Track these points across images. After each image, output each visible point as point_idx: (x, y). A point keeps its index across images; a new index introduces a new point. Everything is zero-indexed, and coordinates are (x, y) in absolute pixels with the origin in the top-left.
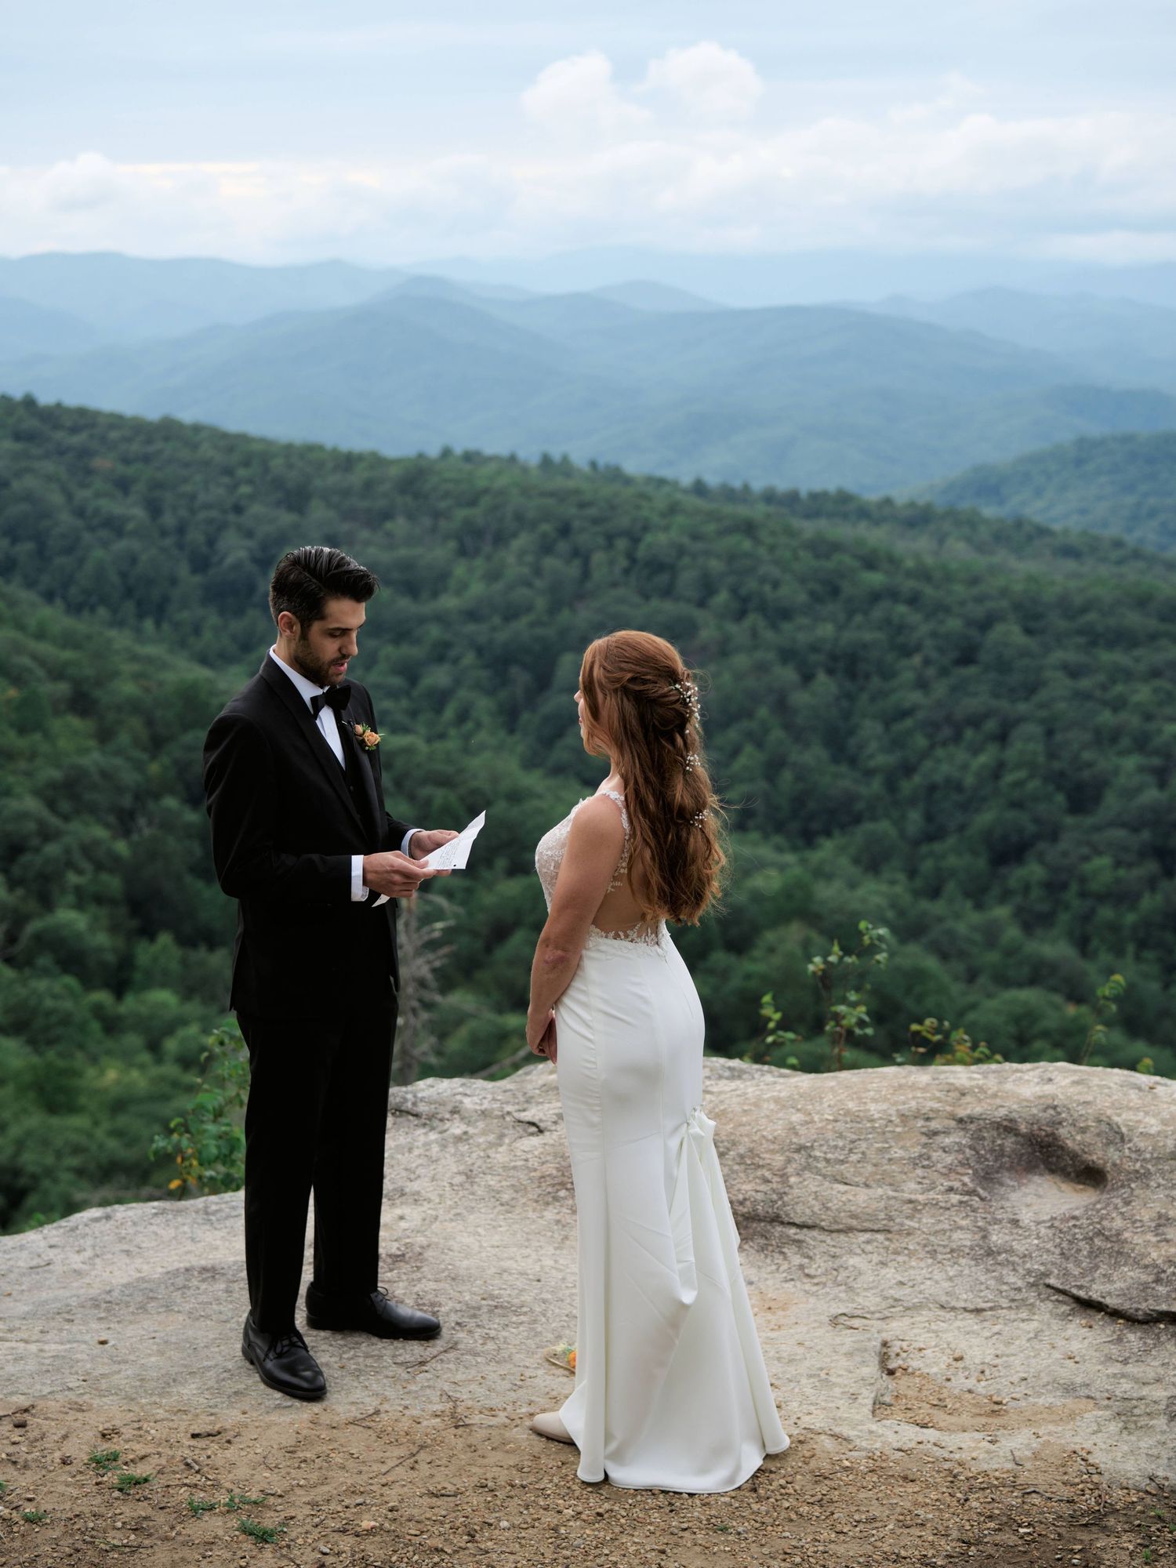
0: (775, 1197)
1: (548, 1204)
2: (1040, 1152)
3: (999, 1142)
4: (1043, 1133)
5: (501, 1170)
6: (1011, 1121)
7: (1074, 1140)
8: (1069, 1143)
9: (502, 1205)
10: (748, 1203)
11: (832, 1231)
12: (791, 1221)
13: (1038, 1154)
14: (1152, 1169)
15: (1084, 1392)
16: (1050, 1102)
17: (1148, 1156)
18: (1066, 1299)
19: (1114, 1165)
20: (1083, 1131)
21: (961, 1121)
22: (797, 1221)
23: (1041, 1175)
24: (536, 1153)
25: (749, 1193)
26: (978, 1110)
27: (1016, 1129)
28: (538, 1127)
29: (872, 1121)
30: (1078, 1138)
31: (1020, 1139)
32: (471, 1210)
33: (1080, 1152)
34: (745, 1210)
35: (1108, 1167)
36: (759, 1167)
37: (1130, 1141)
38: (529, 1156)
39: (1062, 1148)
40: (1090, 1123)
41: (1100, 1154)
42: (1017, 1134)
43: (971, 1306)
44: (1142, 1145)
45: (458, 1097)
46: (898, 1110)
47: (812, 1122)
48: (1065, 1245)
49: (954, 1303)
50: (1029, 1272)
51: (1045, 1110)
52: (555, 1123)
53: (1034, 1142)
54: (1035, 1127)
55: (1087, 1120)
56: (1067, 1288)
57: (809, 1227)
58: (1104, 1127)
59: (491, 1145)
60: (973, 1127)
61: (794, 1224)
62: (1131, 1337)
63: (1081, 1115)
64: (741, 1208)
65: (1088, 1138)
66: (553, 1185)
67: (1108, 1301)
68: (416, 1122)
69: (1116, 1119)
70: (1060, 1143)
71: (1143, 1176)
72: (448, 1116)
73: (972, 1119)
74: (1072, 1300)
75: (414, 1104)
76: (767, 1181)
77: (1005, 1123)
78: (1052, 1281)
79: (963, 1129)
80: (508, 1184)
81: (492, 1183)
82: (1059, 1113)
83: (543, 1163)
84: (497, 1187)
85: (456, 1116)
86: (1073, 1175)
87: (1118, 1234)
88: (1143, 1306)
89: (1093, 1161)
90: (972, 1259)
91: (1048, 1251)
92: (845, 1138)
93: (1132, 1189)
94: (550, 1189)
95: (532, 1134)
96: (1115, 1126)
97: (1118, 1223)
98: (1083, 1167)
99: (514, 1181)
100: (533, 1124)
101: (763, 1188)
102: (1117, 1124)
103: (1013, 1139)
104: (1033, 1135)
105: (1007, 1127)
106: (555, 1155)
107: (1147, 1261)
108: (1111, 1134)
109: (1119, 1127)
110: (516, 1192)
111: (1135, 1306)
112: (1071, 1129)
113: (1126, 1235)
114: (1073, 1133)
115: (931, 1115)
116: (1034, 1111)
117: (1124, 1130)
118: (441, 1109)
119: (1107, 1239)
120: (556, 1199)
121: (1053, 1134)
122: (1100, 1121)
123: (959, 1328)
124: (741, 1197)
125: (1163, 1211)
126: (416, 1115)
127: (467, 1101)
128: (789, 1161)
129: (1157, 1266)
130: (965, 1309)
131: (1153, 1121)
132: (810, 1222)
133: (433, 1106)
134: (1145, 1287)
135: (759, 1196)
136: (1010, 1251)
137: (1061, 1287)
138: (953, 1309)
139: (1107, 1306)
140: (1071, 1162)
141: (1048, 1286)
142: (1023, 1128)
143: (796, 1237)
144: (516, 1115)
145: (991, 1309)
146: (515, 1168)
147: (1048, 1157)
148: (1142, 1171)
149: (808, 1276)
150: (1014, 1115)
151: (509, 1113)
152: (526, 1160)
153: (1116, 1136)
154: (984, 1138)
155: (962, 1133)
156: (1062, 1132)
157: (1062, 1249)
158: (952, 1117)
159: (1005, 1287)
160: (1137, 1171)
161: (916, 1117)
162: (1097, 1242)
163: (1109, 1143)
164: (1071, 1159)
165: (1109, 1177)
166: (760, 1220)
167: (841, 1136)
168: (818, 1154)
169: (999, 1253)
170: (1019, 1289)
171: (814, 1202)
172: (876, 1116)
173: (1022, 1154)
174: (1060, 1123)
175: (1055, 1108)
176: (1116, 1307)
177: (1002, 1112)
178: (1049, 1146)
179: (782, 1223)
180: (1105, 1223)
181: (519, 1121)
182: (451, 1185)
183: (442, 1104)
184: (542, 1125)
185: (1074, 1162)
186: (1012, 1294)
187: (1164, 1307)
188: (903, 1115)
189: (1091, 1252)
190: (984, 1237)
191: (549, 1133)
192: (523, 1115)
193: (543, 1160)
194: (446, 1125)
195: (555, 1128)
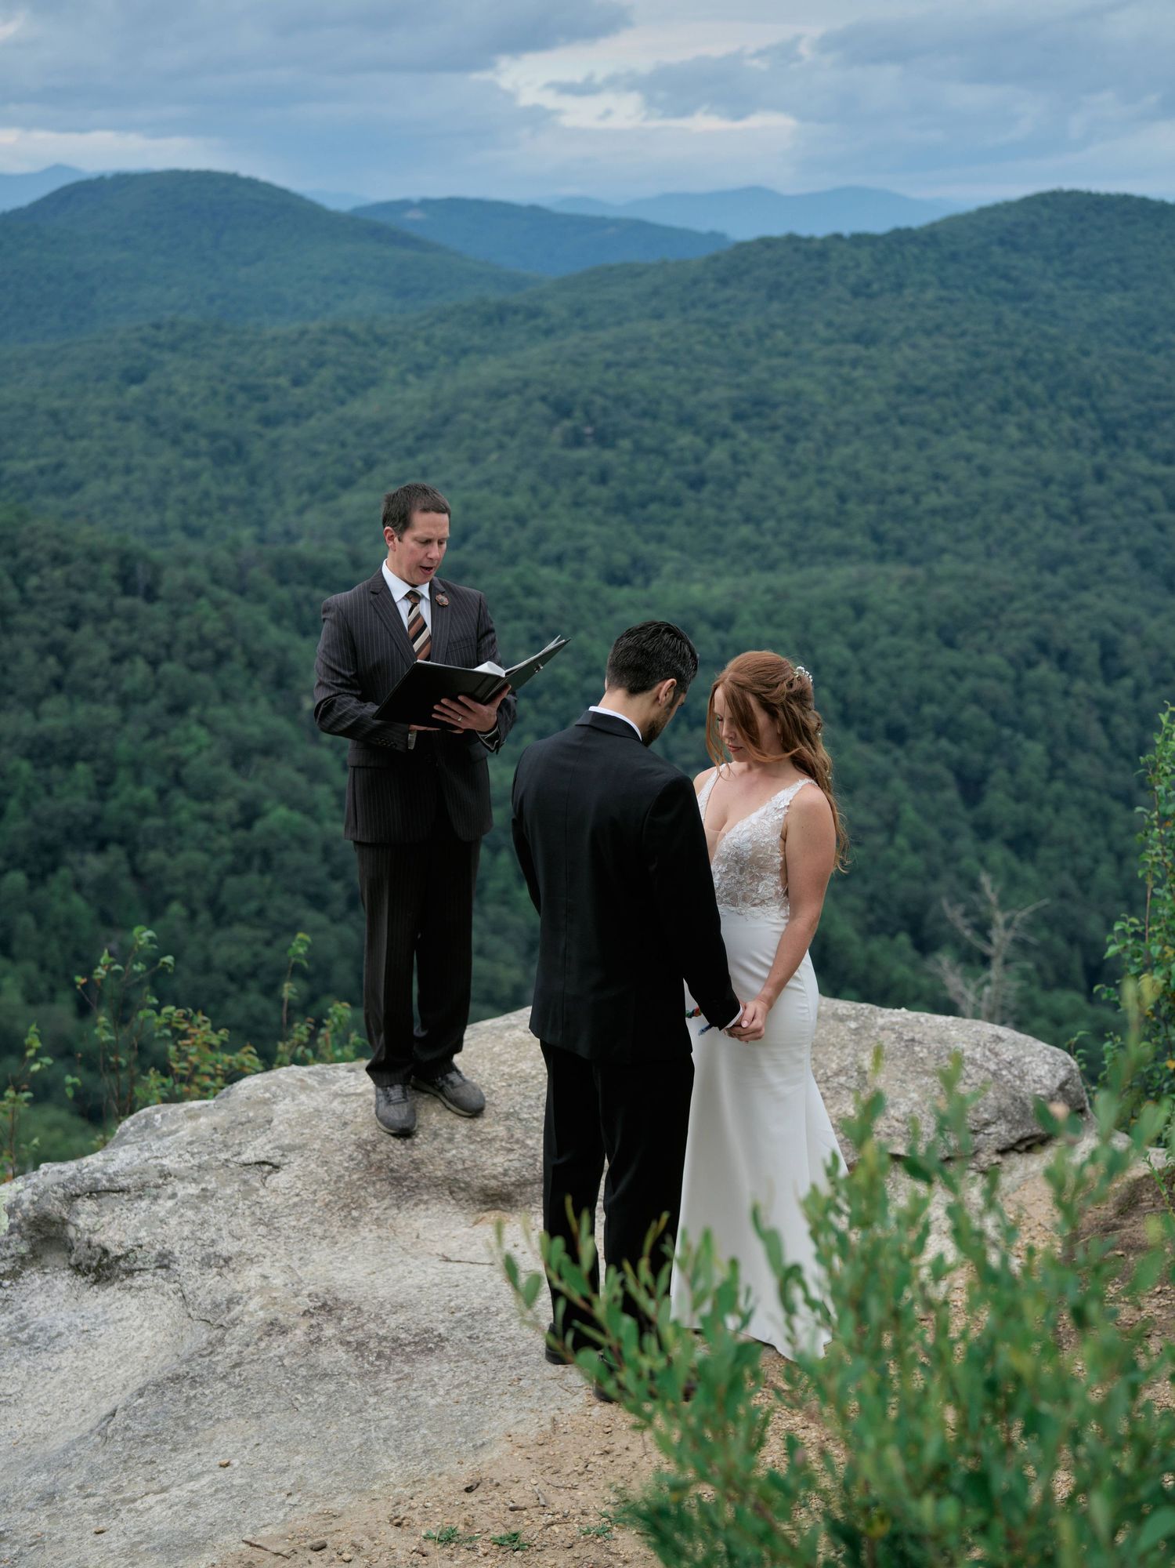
0: (530, 1161)
1: (354, 1226)
9: (323, 1239)
10: (510, 1172)
24: (298, 1186)
25: (506, 1164)
28: (271, 1164)
29: (533, 1078)
32: (306, 1251)
34: (513, 1179)
36: (490, 1141)
38: (296, 1191)
45: (152, 1162)
47: (494, 1091)
52: (281, 1156)
59: (246, 1192)
64: (507, 1179)
66: (342, 1209)
68: (126, 1200)
72: (161, 1181)
75: (111, 1180)
76: (511, 1150)
80: (307, 1220)
81: (293, 1223)
83: (315, 1193)
84: (301, 1225)
92: (530, 1097)
94: (343, 1214)
95: (269, 1173)
99: (309, 1216)
100: (264, 1163)
101: (511, 1157)
106: (317, 1182)
110: (321, 1224)
118: (146, 1178)
120: (357, 1220)
124: (501, 1170)
126: (122, 1190)
127: (165, 1162)
128: (509, 1129)
133: (135, 1177)
135: (517, 1164)
144: (236, 1160)
146: (296, 1205)
151: (227, 1161)
167: (526, 1097)
168: (526, 1116)
181: (246, 1165)
183: (143, 1172)
184: (275, 1161)
191: (285, 1167)
192: (244, 1158)
193: (311, 1190)
194: (169, 1190)
195: (287, 1161)
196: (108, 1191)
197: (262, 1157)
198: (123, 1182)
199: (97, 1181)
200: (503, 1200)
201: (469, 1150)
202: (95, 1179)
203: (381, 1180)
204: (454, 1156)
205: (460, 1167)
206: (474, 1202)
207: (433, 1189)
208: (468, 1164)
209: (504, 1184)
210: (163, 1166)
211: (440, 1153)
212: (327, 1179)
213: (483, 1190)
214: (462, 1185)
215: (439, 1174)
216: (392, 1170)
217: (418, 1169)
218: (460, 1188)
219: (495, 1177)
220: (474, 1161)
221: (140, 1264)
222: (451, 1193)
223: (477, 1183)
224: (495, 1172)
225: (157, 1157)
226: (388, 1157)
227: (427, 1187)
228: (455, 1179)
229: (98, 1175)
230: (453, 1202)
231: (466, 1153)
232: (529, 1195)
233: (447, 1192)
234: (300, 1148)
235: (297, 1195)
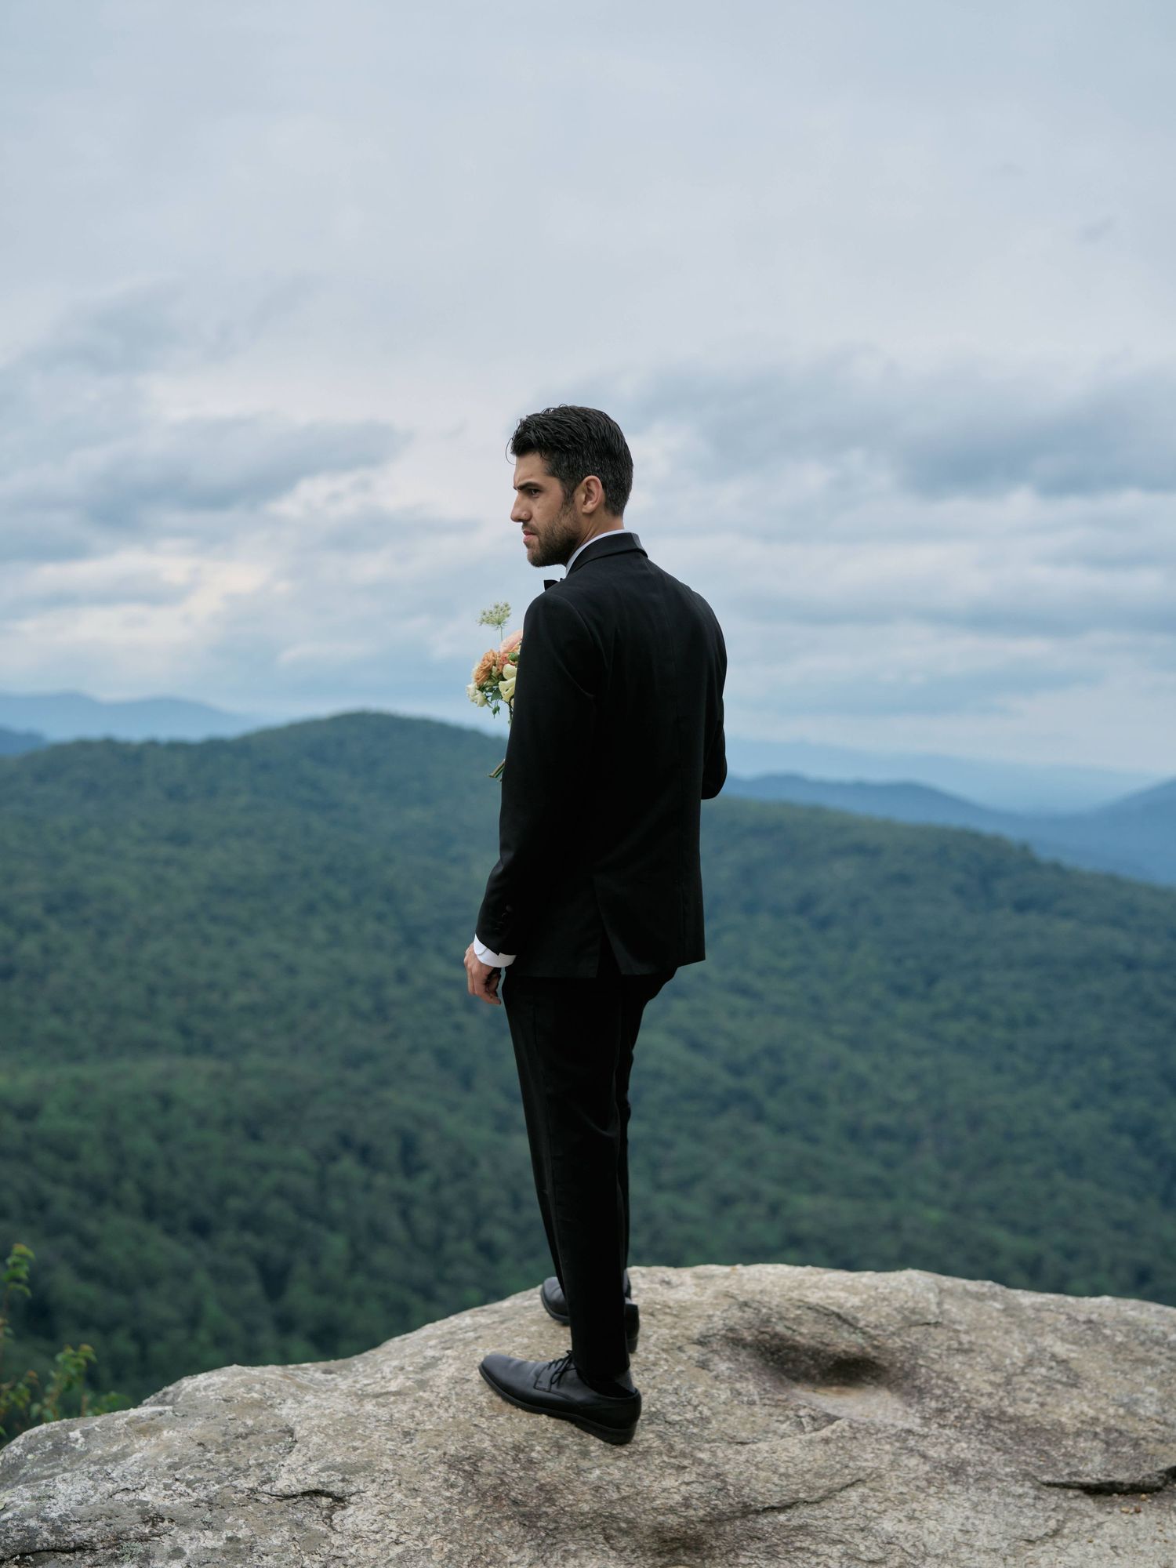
0: (715, 1483)
2: (772, 1360)
3: (741, 1359)
4: (767, 1337)
6: (731, 1330)
7: (801, 1334)
8: (798, 1339)
10: (694, 1502)
11: (817, 1502)
12: (766, 1506)
13: (771, 1364)
14: (913, 1341)
17: (891, 1329)
18: (1076, 1492)
19: (873, 1347)
20: (798, 1322)
21: (700, 1342)
22: (774, 1502)
25: (682, 1489)
27: (742, 1339)
28: (329, 1495)
30: (803, 1331)
31: (749, 1350)
33: (822, 1347)
34: (701, 1513)
35: (870, 1351)
37: (856, 1318)
39: (795, 1348)
41: (841, 1342)
42: (748, 1345)
44: (871, 1319)
45: (128, 1497)
48: (984, 1440)
49: (1032, 1534)
50: (1015, 1477)
51: (742, 1310)
53: (763, 1349)
54: (753, 1331)
55: (787, 1309)
56: (1066, 1479)
57: (789, 1507)
58: (811, 1313)
60: (716, 1347)
61: (773, 1508)
63: (779, 1305)
64: (692, 1512)
65: (811, 1328)
70: (790, 1342)
71: (916, 1351)
73: (706, 1338)
74: (1082, 1492)
75: (56, 1530)
76: (681, 1468)
77: (730, 1335)
78: (1043, 1478)
79: (714, 1352)
82: (757, 1310)
86: (818, 1377)
87: (1002, 1412)
89: (845, 1351)
95: (332, 1508)
96: (821, 1309)
97: (983, 1402)
98: (832, 1363)
100: (317, 1493)
101: (687, 1478)
102: (819, 1305)
103: (745, 1352)
104: (760, 1341)
105: (734, 1338)
106: (417, 1522)
108: (827, 1318)
109: (825, 1308)
112: (786, 1323)
113: (1008, 1410)
114: (795, 1327)
117: (835, 1309)
118: (119, 1525)
119: (1002, 1420)
121: (775, 1334)
122: (800, 1307)
124: (678, 1498)
125: (986, 1378)
126: (80, 1548)
128: (660, 1437)
129: (1084, 1430)
132: (787, 1499)
133: (99, 1524)
135: (699, 1489)
136: (965, 1462)
137: (1061, 1481)
138: (1041, 1539)
139: (1121, 1484)
140: (812, 1362)
141: (1048, 1484)
142: (748, 1336)
143: (795, 1522)
144: (267, 1490)
147: (783, 1364)
148: (909, 1346)
153: (838, 1319)
156: (780, 1328)
157: (989, 1444)
160: (905, 1347)
161: (672, 1349)
162: (999, 1426)
164: (812, 1359)
165: (885, 1363)
166: (731, 1519)
168: (677, 1418)
171: (763, 1474)
174: (769, 1320)
175: (747, 1303)
176: (1131, 1481)
177: (718, 1322)
178: (779, 1350)
179: (757, 1512)
180: (974, 1406)
181: (286, 1497)
184: (336, 1488)
185: (816, 1361)
191: (353, 1499)
192: (281, 1485)
193: (415, 1535)
194: (166, 1543)
195: (353, 1489)
196: (54, 1550)
197: (313, 1483)
198: (83, 1534)
199: (32, 1533)
200: (687, 1548)
201: (619, 1469)
202: (28, 1529)
203: (508, 1518)
204: (600, 1478)
205: (615, 1496)
206: (644, 1554)
207: (579, 1533)
208: (626, 1491)
209: (689, 1521)
210: (141, 1503)
211: (578, 1474)
212: (430, 1516)
213: (658, 1531)
214: (623, 1525)
215: (586, 1508)
216: (515, 1502)
217: (551, 1501)
218: (620, 1530)
219: (672, 1510)
220: (632, 1486)
222: (607, 1538)
223: (646, 1521)
224: (671, 1503)
225: (127, 1490)
226: (503, 1483)
227: (571, 1530)
228: (611, 1515)
229: (33, 1523)
230: (613, 1554)
231: (617, 1475)
232: (730, 1538)
233: (600, 1538)
234: (365, 1469)
235: (397, 1543)
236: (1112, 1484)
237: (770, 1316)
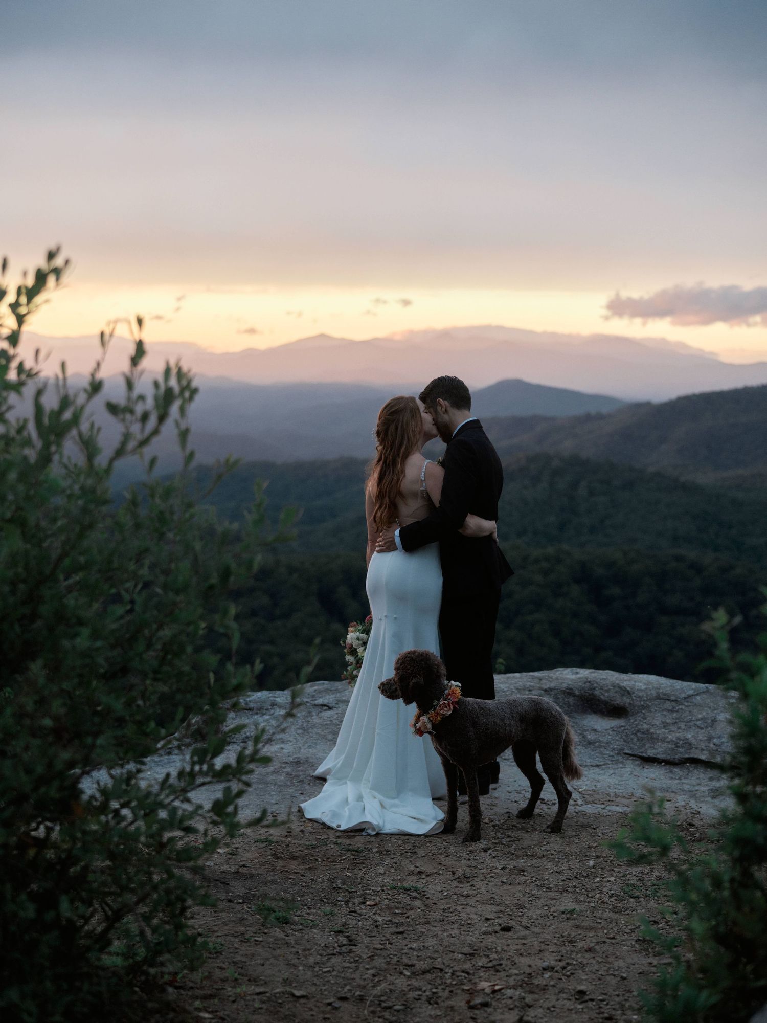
3: (566, 700)
4: (587, 694)
5: (320, 726)
6: (571, 689)
7: (604, 696)
8: (602, 697)
9: (329, 741)
13: (586, 704)
14: (650, 704)
15: (670, 790)
16: (585, 680)
17: (645, 699)
18: (636, 758)
19: (630, 704)
20: (608, 691)
21: (546, 690)
23: (590, 714)
24: (335, 717)
26: (552, 685)
27: (573, 693)
28: (328, 706)
30: (606, 694)
31: (576, 698)
32: (316, 744)
33: (609, 701)
35: (627, 705)
37: (634, 693)
38: (332, 719)
39: (599, 700)
40: (610, 687)
41: (620, 700)
42: (574, 695)
43: (595, 764)
44: (641, 694)
45: (272, 699)
46: (514, 687)
48: (624, 737)
49: (585, 764)
50: (613, 749)
51: (585, 683)
52: (337, 704)
53: (583, 698)
54: (583, 692)
55: (607, 686)
56: (636, 753)
58: (617, 689)
59: (305, 717)
60: (553, 693)
62: (676, 770)
63: (604, 685)
65: (611, 694)
67: (658, 756)
68: (251, 713)
69: (622, 685)
70: (597, 698)
71: (647, 707)
72: (270, 707)
73: (551, 689)
74: (639, 759)
75: (246, 704)
77: (567, 690)
78: (627, 751)
79: (548, 694)
81: (319, 732)
82: (593, 685)
84: (322, 733)
85: (275, 707)
86: (606, 713)
87: (648, 731)
88: (677, 757)
89: (618, 704)
90: (583, 746)
91: (617, 740)
93: (644, 714)
95: (326, 710)
96: (623, 688)
97: (645, 727)
98: (612, 708)
99: (330, 730)
100: (325, 705)
102: (623, 686)
103: (573, 698)
104: (582, 695)
105: (569, 692)
107: (668, 740)
108: (622, 692)
109: (625, 688)
110: (334, 734)
111: (672, 757)
112: (601, 691)
113: (652, 731)
114: (603, 693)
115: (531, 688)
116: (580, 684)
117: (628, 689)
118: (264, 705)
119: (643, 733)
121: (592, 694)
122: (614, 686)
123: (594, 773)
125: (664, 720)
126: (250, 709)
127: (278, 700)
129: (673, 741)
130: (592, 766)
131: (641, 684)
133: (259, 704)
134: (673, 750)
136: (600, 741)
137: (633, 753)
138: (586, 766)
139: (658, 759)
140: (604, 707)
141: (626, 754)
142: (577, 693)
144: (312, 702)
145: (604, 765)
146: (327, 724)
147: (592, 705)
148: (645, 705)
149: (505, 759)
150: (571, 686)
151: (307, 702)
152: (331, 721)
153: (626, 692)
154: (559, 698)
155: (548, 696)
156: (597, 692)
157: (624, 739)
158: (541, 689)
159: (605, 756)
160: (643, 706)
161: (524, 690)
162: (639, 734)
163: (623, 695)
165: (628, 709)
169: (595, 743)
170: (613, 756)
172: (506, 689)
173: (578, 706)
174: (594, 689)
175: (589, 682)
176: (663, 759)
177: (565, 685)
178: (592, 700)
180: (639, 727)
181: (315, 705)
182: (298, 734)
183: (264, 702)
184: (330, 705)
185: (606, 706)
186: (610, 758)
187: (687, 756)
188: (517, 689)
189: (638, 740)
190: (583, 737)
192: (316, 702)
194: (272, 711)
198: (251, 705)
210: (275, 700)
221: (235, 740)
225: (275, 697)
236: (654, 758)
237: (597, 687)
